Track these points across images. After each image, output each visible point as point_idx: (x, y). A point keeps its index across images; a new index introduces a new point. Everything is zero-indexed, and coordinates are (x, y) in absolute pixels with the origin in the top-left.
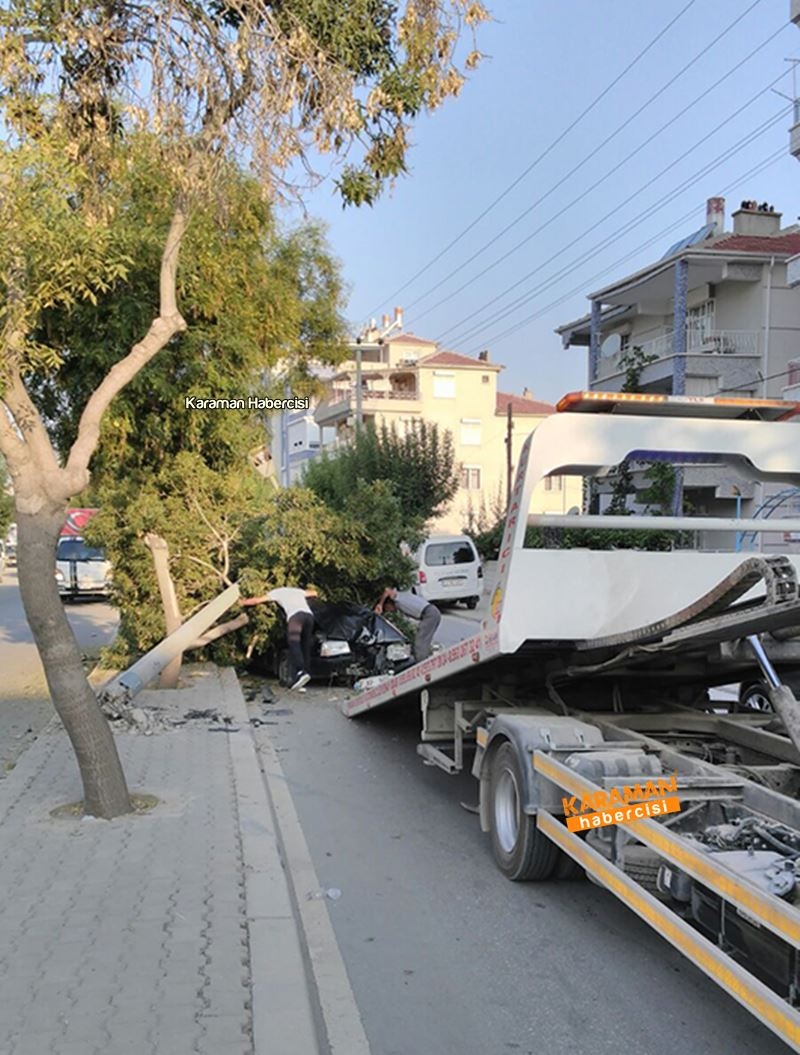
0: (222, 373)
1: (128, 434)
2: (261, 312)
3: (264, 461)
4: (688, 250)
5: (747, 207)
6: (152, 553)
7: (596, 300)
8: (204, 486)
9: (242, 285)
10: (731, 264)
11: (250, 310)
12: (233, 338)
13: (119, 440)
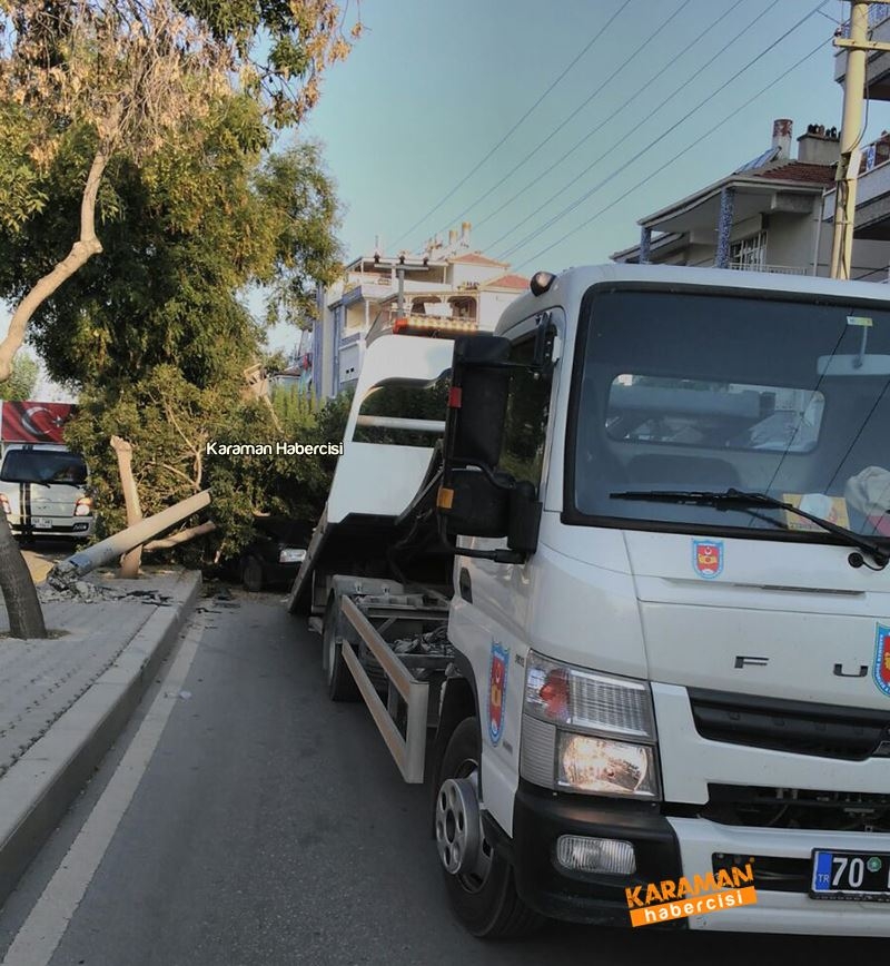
0: (197, 289)
1: (108, 345)
2: (238, 231)
3: (259, 380)
4: (735, 177)
5: (815, 132)
6: (116, 454)
7: (647, 226)
8: (180, 397)
9: (221, 204)
10: (781, 194)
11: (227, 229)
12: (207, 255)
13: (99, 348)
